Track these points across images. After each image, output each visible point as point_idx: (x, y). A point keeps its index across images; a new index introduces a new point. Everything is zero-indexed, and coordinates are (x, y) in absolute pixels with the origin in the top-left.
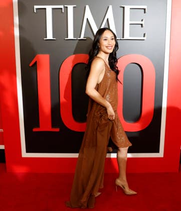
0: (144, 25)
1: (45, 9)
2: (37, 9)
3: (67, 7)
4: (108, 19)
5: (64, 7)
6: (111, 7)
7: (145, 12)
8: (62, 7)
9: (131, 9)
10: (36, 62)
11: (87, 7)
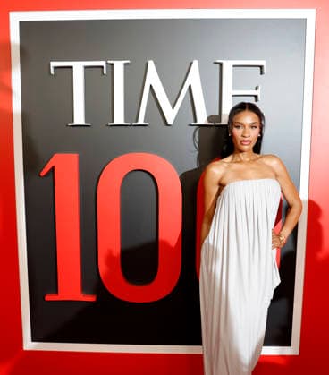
0: (259, 98)
1: (71, 67)
2: (56, 68)
3: (112, 65)
4: (190, 86)
5: (107, 64)
6: (195, 63)
7: (262, 73)
8: (102, 63)
9: (234, 66)
10: (53, 168)
11: (151, 64)
